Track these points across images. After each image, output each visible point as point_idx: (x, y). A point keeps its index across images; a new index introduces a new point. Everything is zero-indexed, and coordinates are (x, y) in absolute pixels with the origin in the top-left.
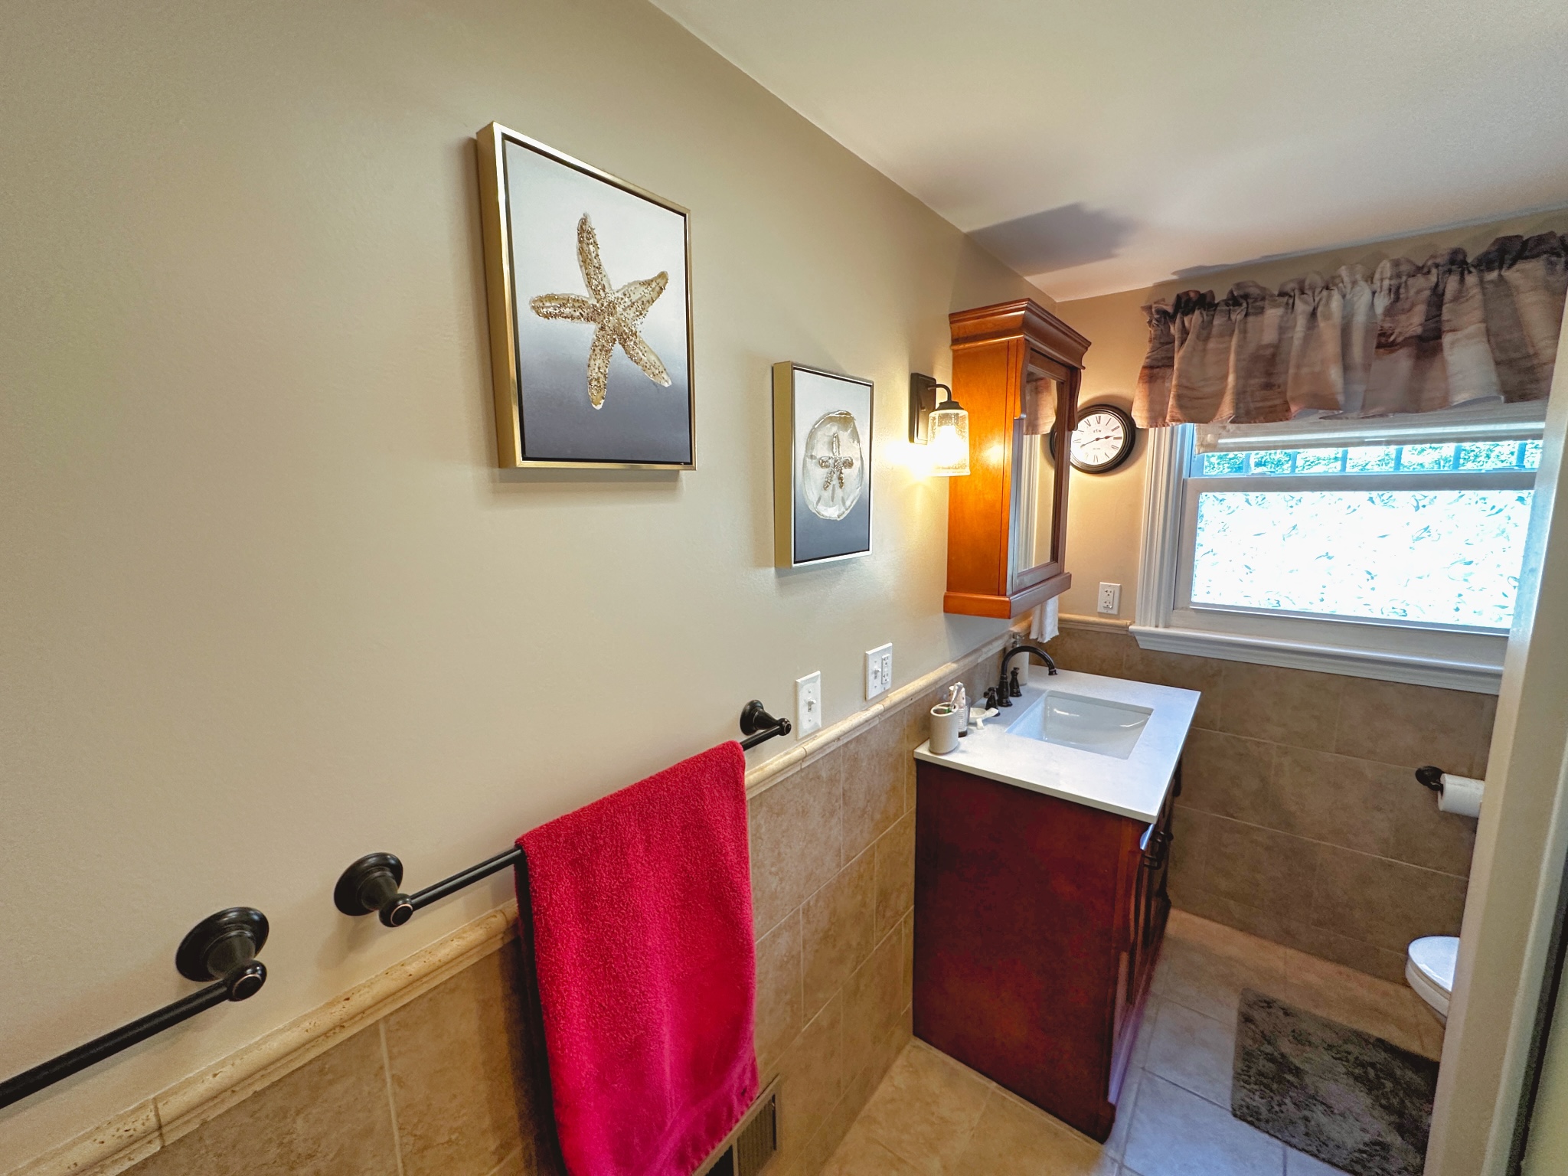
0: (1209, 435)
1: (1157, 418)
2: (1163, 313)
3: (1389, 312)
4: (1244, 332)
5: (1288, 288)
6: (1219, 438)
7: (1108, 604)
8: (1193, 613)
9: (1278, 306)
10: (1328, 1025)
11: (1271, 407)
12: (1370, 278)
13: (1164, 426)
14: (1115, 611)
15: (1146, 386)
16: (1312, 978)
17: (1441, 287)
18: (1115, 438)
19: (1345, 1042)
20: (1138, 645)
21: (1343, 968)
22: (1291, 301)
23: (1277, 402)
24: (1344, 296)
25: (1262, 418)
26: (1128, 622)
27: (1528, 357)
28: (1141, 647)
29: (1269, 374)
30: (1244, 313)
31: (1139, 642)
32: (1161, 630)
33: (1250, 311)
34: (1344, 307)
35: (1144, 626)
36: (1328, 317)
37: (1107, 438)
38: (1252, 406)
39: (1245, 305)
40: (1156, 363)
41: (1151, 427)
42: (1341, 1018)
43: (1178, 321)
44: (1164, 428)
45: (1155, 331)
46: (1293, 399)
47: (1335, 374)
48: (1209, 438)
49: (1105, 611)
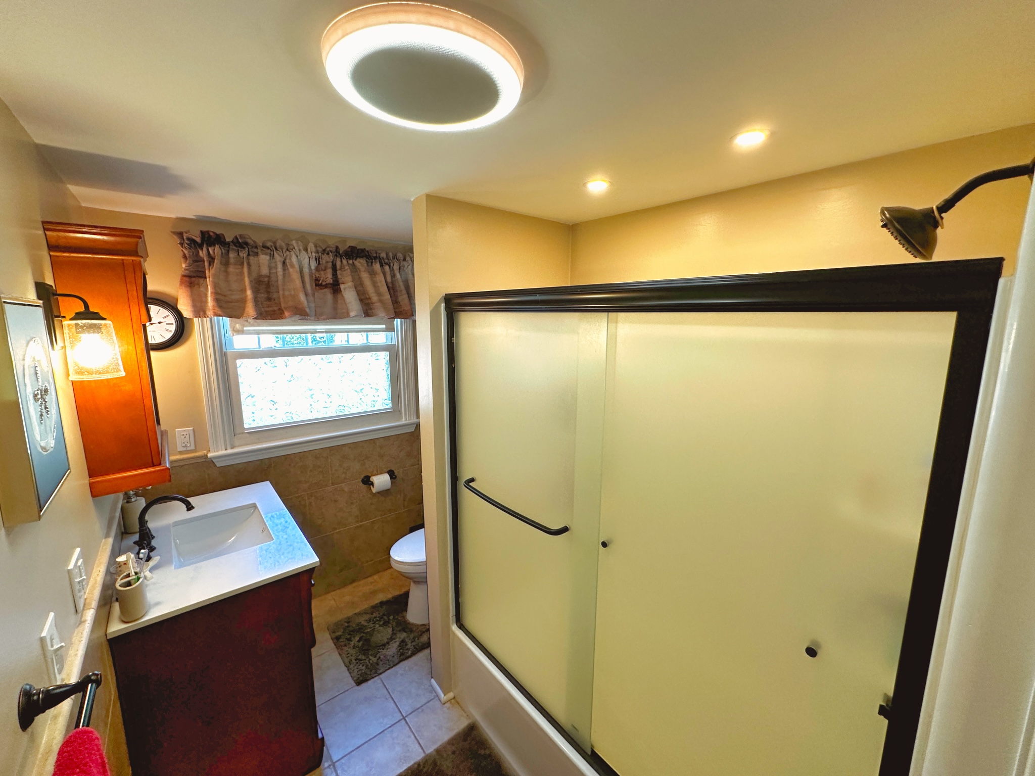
0: (237, 325)
1: (200, 311)
2: (192, 241)
3: (317, 269)
4: (249, 265)
5: (269, 244)
6: (244, 326)
7: (186, 443)
8: (247, 435)
9: (266, 254)
10: (365, 612)
11: (273, 311)
12: (306, 250)
13: (205, 317)
14: (193, 447)
15: (188, 289)
16: (347, 598)
17: (335, 262)
18: (167, 324)
19: (372, 614)
20: (215, 465)
21: (354, 585)
22: (272, 253)
23: (276, 308)
24: (297, 256)
25: (269, 318)
26: (205, 452)
27: (367, 299)
28: (218, 466)
29: (268, 292)
30: (247, 254)
31: (216, 464)
32: (230, 451)
33: (251, 253)
34: (298, 262)
35: (217, 452)
36: (292, 266)
37: (160, 323)
38: (263, 310)
39: (247, 248)
40: (192, 274)
41: (196, 317)
42: (365, 606)
43: (205, 249)
44: (205, 318)
45: (189, 252)
46: (286, 308)
47: (302, 297)
48: (238, 326)
49: (184, 449)
